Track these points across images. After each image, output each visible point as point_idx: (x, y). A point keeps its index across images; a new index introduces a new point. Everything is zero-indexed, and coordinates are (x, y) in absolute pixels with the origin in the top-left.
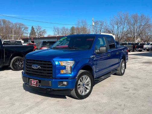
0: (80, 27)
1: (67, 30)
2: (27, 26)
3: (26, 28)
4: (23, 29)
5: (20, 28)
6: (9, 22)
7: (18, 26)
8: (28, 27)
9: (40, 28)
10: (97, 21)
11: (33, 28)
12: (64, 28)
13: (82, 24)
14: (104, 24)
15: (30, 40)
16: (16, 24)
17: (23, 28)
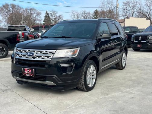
0: (105, 10)
1: (89, 14)
2: (40, 11)
3: (39, 14)
4: (35, 15)
5: (31, 14)
6: (19, 7)
7: (29, 11)
8: (41, 13)
9: (55, 14)
10: (128, 2)
11: (47, 14)
12: (85, 12)
13: (107, 6)
14: (138, 5)
15: (41, 28)
16: (26, 9)
17: (34, 13)
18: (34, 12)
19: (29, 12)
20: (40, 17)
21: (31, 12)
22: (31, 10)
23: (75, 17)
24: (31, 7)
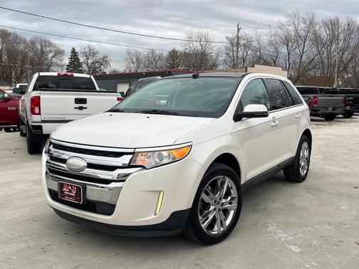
3: (59, 53)
7: (39, 47)
9: (94, 53)
12: (153, 52)
18: (48, 49)
19: (37, 49)
20: (61, 60)
21: (42, 48)
22: (43, 44)
23: (133, 63)
24: (43, 39)
